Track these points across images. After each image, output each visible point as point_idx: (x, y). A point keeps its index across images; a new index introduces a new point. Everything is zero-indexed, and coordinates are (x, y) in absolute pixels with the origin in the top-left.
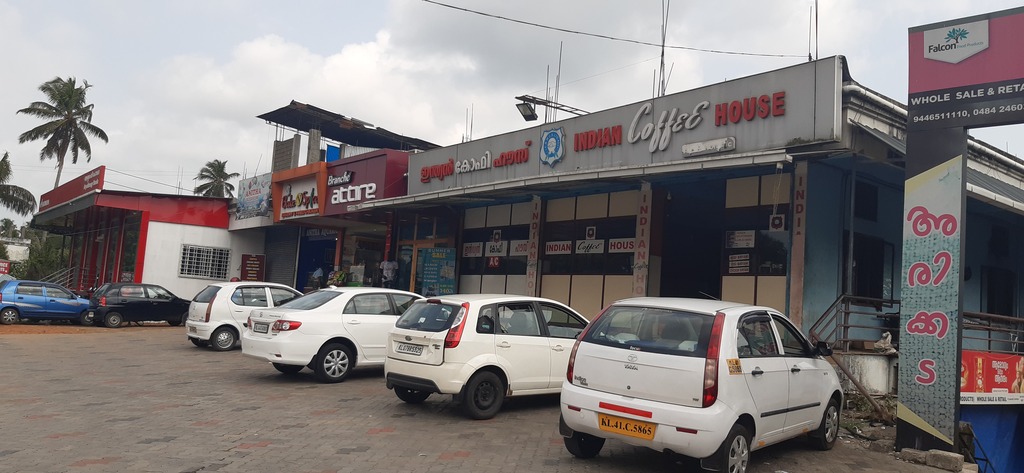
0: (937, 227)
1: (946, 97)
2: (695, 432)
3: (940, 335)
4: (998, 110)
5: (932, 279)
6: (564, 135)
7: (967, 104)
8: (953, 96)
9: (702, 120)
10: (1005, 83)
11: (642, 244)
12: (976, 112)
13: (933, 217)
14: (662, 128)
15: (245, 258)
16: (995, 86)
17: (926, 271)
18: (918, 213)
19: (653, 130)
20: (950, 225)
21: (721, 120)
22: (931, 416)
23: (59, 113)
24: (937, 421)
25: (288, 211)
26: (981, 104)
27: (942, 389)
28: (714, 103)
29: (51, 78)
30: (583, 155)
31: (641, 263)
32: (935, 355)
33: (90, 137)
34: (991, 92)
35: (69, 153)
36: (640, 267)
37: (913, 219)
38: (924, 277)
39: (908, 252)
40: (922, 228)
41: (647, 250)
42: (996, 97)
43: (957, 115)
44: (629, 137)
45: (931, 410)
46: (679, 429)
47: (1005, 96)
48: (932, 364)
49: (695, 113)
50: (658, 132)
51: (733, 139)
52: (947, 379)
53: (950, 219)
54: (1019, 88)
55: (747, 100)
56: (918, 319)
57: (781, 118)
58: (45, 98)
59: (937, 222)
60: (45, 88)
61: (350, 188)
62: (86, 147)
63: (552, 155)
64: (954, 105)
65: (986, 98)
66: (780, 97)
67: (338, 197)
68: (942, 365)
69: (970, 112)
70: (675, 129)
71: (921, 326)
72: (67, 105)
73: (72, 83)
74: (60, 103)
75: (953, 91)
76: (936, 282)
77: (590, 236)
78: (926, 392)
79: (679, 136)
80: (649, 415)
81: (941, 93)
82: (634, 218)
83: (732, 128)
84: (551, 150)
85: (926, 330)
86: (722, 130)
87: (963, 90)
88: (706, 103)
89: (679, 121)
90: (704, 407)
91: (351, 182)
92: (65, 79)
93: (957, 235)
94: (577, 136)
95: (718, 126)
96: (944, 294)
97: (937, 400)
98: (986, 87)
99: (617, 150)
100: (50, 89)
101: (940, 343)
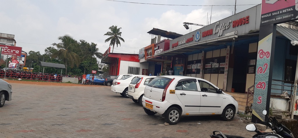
0: (265, 56)
1: (270, 14)
2: (159, 107)
3: (264, 89)
4: (282, 18)
5: (263, 72)
6: (201, 33)
7: (275, 17)
8: (272, 14)
9: (230, 26)
10: (284, 9)
11: (227, 65)
12: (277, 19)
13: (264, 52)
14: (221, 29)
15: (143, 70)
16: (282, 10)
17: (262, 69)
18: (261, 51)
19: (219, 30)
20: (268, 55)
21: (234, 26)
22: (260, 113)
23: (113, 34)
24: (261, 115)
25: (148, 57)
26: (278, 16)
27: (263, 105)
28: (233, 21)
29: (111, 26)
30: (204, 38)
31: (226, 70)
32: (262, 95)
33: (120, 41)
34: (281, 12)
35: (116, 44)
36: (226, 71)
37: (260, 53)
38: (261, 71)
39: (258, 63)
40: (262, 56)
41: (228, 66)
42: (283, 13)
43: (272, 20)
44: (214, 32)
45: (260, 111)
46: (157, 107)
47: (285, 13)
48: (261, 97)
49: (228, 24)
50: (220, 30)
51: (236, 31)
52: (264, 102)
53: (268, 52)
54: (288, 10)
55: (240, 19)
56: (259, 84)
57: (248, 24)
58: (110, 31)
59: (265, 54)
60: (110, 28)
61: (158, 50)
62: (119, 43)
63: (198, 39)
64: (272, 17)
65: (280, 14)
66: (248, 18)
67: (156, 54)
68: (263, 98)
69: (275, 19)
70: (224, 29)
71: (259, 86)
72: (115, 33)
73: (116, 27)
74: (113, 32)
75: (272, 13)
76: (264, 73)
77: (216, 62)
78: (259, 106)
79: (225, 31)
80: (152, 103)
81: (268, 13)
82: (225, 57)
83: (237, 28)
84: (197, 37)
85: (260, 87)
86: (234, 28)
87: (274, 12)
88: (231, 21)
89: (225, 27)
90: (162, 101)
91: (158, 49)
92: (115, 26)
93: (269, 58)
94: (203, 33)
95: (233, 27)
96: (265, 76)
97: (262, 109)
98: (279, 11)
99: (211, 36)
100: (111, 28)
101: (263, 91)
